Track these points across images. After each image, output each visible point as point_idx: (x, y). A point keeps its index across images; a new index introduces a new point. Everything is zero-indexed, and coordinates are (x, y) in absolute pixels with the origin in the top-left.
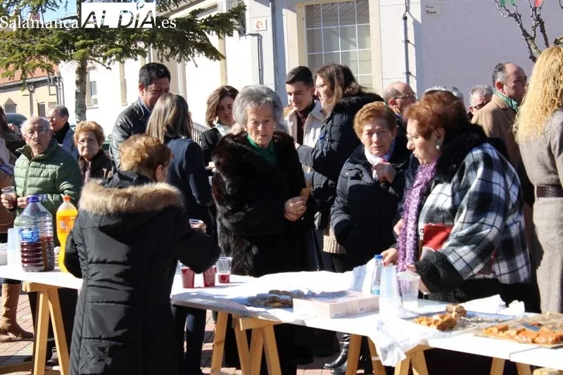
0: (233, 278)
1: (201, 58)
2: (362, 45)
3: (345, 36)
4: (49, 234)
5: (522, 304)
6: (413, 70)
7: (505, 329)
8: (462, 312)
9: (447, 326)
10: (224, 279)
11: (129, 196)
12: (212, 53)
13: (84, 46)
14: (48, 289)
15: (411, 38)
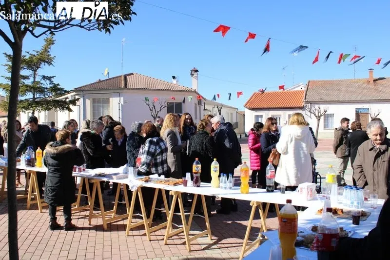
0: (86, 169)
1: (67, 111)
2: (108, 109)
3: (103, 107)
4: (34, 157)
5: (164, 176)
6: (121, 117)
7: (161, 182)
8: (149, 178)
9: (147, 181)
10: (84, 170)
11: (57, 149)
12: (70, 110)
13: (35, 106)
14: (33, 172)
15: (121, 109)
